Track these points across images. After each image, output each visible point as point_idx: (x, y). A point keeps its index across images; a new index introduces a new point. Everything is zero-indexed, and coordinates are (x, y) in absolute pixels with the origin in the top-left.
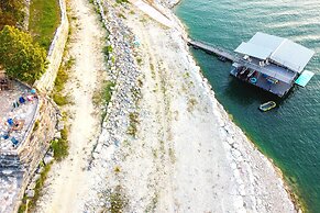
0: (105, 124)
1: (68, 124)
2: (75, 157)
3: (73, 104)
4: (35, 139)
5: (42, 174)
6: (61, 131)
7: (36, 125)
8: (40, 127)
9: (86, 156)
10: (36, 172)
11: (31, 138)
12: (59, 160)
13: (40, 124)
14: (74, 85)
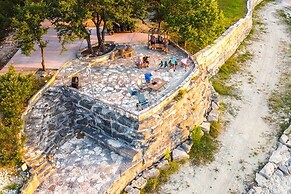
0: (284, 138)
1: (223, 119)
2: (223, 169)
3: (238, 98)
4: (172, 112)
5: (162, 172)
6: (213, 123)
7: (180, 94)
8: (184, 100)
9: (242, 175)
10: (155, 165)
11: (167, 107)
12: (196, 163)
13: (186, 96)
14: (245, 79)
